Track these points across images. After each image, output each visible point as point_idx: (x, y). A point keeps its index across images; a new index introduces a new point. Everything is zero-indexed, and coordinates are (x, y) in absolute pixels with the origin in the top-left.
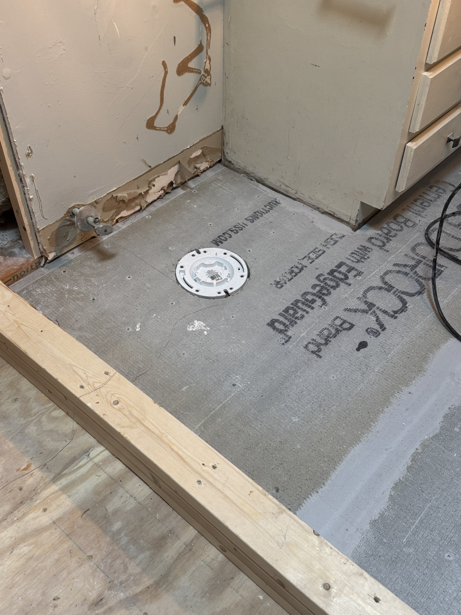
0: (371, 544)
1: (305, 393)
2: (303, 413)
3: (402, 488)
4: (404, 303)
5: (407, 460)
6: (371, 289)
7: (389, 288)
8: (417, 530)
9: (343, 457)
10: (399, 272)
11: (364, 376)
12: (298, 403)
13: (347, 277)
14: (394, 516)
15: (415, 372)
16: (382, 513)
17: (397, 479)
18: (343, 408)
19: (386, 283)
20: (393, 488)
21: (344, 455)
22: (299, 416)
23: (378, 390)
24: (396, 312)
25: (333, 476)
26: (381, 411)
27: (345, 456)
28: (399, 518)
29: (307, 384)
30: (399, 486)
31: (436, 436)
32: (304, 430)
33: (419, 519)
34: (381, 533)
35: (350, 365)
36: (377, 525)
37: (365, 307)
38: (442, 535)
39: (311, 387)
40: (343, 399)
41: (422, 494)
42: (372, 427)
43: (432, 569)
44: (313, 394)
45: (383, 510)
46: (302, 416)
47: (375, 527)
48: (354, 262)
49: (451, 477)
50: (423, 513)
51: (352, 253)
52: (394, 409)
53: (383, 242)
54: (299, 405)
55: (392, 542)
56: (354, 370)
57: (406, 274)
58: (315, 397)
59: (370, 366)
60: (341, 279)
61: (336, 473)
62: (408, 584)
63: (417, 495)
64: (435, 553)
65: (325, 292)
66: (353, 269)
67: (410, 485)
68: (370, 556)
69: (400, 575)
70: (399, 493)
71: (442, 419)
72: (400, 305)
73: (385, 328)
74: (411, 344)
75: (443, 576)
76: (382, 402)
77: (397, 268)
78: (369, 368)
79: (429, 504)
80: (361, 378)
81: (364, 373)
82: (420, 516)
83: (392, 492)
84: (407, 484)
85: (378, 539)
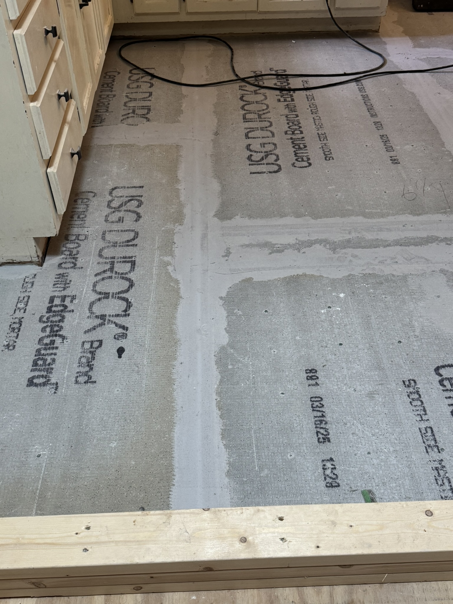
0: (239, 490)
1: (105, 419)
2: (116, 435)
3: (227, 433)
4: (126, 300)
5: (216, 413)
6: (93, 304)
7: (106, 295)
8: (259, 454)
9: (172, 444)
10: (103, 279)
11: (140, 374)
12: (106, 430)
13: (66, 307)
14: (238, 458)
15: (174, 346)
16: (228, 462)
17: (220, 430)
18: (143, 409)
19: (100, 293)
20: (223, 438)
21: (171, 443)
22: (115, 440)
23: (158, 377)
24: (125, 311)
25: (176, 463)
26: (172, 390)
27: (173, 443)
28: (242, 456)
29: (101, 410)
30: (225, 434)
31: (221, 381)
32: (127, 447)
33: (254, 446)
34: (238, 476)
35: (123, 372)
36: (232, 473)
37: (99, 321)
38: (276, 445)
39: (106, 411)
40: (138, 402)
41: (243, 427)
42: (176, 407)
43: (288, 473)
44: (112, 415)
45: (227, 459)
46: (117, 437)
47: (231, 476)
48: (61, 291)
49: (251, 402)
50: (253, 440)
51: (54, 285)
52: (180, 383)
53: (73, 263)
54: (109, 431)
55: (250, 476)
56: (129, 374)
57: (110, 277)
58: (116, 416)
59: (138, 363)
60: (62, 311)
61: (176, 459)
62: (282, 496)
63: (241, 431)
64: (281, 461)
65: (56, 329)
66: (65, 296)
67: (231, 428)
68: (244, 498)
69: (272, 495)
70: (229, 439)
71: (216, 367)
72: (125, 304)
73: (127, 328)
74: (154, 327)
75: (298, 472)
76: (168, 383)
77: (99, 277)
78: (139, 365)
79: (253, 431)
80: (140, 377)
81: (138, 372)
82: (253, 444)
83: (223, 442)
84: (228, 428)
85: (240, 482)
